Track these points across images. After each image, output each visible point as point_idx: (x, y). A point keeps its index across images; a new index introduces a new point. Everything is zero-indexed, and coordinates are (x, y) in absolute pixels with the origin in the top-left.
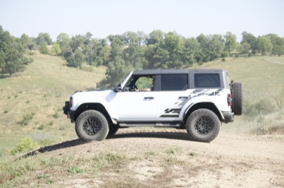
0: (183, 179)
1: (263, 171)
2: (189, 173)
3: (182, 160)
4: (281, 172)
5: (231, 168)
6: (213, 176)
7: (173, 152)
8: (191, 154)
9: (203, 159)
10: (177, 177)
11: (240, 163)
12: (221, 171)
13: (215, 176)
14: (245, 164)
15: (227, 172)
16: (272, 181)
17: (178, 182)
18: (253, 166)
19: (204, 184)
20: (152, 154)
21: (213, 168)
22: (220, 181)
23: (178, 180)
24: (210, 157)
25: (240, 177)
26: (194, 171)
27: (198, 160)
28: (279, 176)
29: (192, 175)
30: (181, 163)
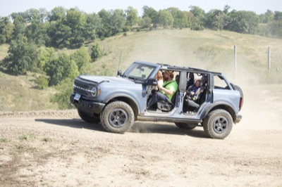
0: (30, 168)
1: (118, 157)
2: (38, 161)
3: (34, 147)
4: (138, 157)
5: (84, 154)
6: (63, 164)
7: (26, 139)
8: (46, 140)
9: (56, 145)
10: (24, 166)
11: (95, 148)
12: (72, 157)
13: (65, 164)
14: (100, 149)
15: (80, 159)
16: (125, 168)
17: (24, 171)
18: (109, 150)
19: (50, 173)
20: (4, 141)
21: (65, 155)
22: (68, 170)
23: (25, 169)
24: (65, 143)
25: (92, 163)
26: (43, 158)
27: (51, 146)
28: (135, 162)
29: (40, 163)
30: (32, 150)
